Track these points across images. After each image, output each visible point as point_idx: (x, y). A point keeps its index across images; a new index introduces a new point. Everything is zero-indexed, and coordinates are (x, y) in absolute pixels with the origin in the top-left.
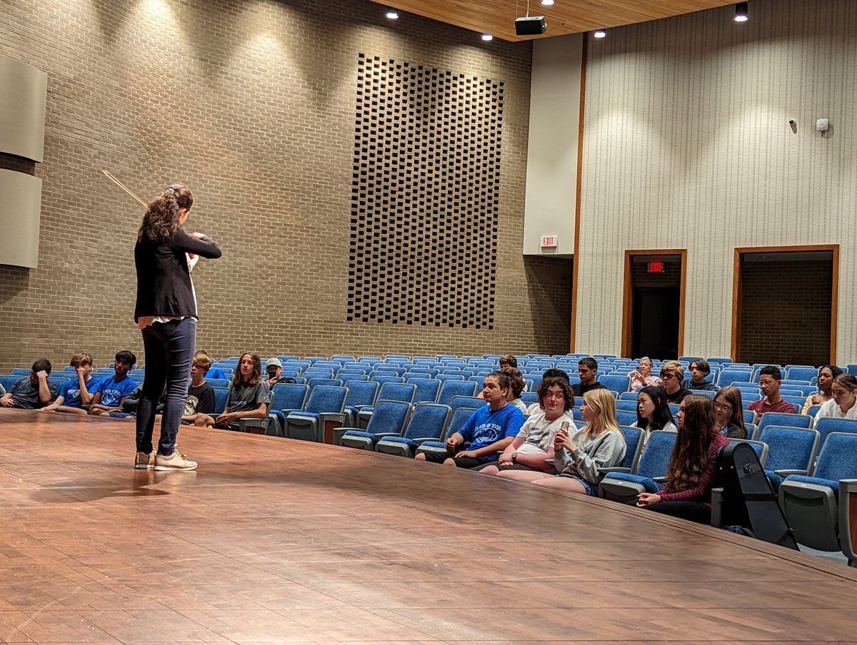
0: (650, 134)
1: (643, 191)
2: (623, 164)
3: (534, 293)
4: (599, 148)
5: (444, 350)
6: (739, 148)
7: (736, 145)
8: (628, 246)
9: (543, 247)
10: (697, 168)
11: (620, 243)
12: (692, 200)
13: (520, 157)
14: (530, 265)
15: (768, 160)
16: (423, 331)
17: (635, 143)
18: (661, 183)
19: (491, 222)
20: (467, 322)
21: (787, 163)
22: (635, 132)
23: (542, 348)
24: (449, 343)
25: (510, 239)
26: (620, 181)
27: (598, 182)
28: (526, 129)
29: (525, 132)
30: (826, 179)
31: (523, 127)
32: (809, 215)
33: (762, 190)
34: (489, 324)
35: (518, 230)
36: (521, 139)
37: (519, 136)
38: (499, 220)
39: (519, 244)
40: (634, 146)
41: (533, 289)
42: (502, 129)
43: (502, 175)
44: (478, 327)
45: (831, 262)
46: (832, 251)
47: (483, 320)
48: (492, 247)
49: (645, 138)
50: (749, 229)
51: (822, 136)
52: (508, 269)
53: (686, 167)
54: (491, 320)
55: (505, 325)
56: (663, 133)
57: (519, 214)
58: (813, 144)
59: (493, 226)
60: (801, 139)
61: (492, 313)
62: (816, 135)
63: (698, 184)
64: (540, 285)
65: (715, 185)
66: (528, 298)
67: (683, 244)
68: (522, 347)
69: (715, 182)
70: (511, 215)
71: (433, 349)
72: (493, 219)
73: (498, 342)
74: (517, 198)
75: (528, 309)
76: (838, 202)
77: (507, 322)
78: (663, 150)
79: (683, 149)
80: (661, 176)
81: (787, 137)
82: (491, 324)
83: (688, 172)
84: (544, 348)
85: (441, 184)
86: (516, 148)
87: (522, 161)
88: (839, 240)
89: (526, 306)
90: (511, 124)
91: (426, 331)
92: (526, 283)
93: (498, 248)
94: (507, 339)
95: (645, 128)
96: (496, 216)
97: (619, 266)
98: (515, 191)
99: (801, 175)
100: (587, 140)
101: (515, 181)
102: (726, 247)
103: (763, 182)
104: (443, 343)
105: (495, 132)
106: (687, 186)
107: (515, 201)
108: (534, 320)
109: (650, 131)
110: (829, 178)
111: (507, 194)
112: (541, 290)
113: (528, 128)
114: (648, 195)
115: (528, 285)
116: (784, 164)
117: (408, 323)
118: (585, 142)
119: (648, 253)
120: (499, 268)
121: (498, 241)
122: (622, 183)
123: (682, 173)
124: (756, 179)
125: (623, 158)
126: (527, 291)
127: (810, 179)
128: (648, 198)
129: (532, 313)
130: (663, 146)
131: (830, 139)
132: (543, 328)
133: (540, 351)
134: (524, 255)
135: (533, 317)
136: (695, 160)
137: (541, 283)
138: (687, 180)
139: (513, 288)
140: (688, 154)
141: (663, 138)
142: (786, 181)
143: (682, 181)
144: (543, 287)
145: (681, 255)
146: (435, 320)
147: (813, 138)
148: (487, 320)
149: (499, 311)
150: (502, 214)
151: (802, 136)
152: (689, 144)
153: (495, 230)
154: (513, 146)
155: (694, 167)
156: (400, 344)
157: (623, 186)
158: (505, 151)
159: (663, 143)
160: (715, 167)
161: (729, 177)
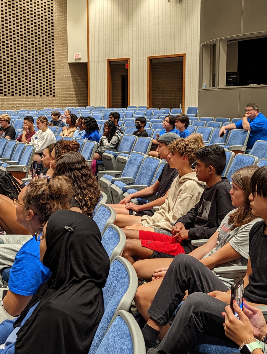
0: (114, 5)
1: (112, 32)
2: (104, 19)
3: (75, 80)
4: (95, 12)
5: (31, 107)
6: (148, 10)
7: (147, 9)
8: (108, 57)
9: (75, 59)
10: (133, 20)
11: (105, 56)
12: (131, 35)
13: (63, 18)
14: (72, 67)
15: (159, 15)
16: (20, 99)
17: (108, 10)
18: (119, 28)
19: (51, 48)
20: (42, 94)
21: (166, 16)
22: (108, 4)
23: (80, 104)
24: (33, 103)
25: (61, 56)
26: (104, 27)
27: (95, 28)
28: (66, 4)
29: (66, 6)
30: (181, 23)
31: (64, 4)
32: (174, 40)
33: (157, 29)
34: (53, 94)
35: (65, 51)
36: (63, 9)
37: (62, 8)
38: (55, 47)
39: (66, 58)
40: (108, 11)
41: (74, 78)
42: (53, 5)
43: (55, 26)
44: (48, 96)
45: (183, 62)
46: (183, 56)
47: (50, 93)
48: (52, 60)
49: (112, 7)
50: (153, 48)
51: (179, 3)
52: (61, 69)
53: (128, 20)
54: (54, 93)
55: (61, 95)
56: (119, 4)
57: (65, 44)
58: (176, 7)
59: (52, 50)
60: (171, 5)
61: (54, 90)
62: (177, 3)
63: (133, 27)
64: (77, 76)
65: (140, 28)
66: (72, 82)
67: (128, 56)
68: (70, 104)
69: (140, 26)
70: (61, 45)
71: (26, 106)
72: (52, 47)
73: (58, 102)
74: (64, 37)
75: (72, 87)
76: (185, 34)
77: (62, 93)
78: (119, 12)
79: (127, 11)
80: (119, 24)
81: (166, 4)
82: (54, 94)
83: (129, 22)
84: (81, 104)
85: (24, 32)
86: (61, 14)
87: (65, 19)
88: (186, 51)
89: (71, 86)
90: (58, 3)
91: (21, 99)
92: (71, 75)
93: (55, 60)
94: (63, 101)
95: (112, 2)
96: (53, 45)
97: (105, 67)
98: (62, 34)
99: (171, 22)
100: (90, 9)
101: (62, 29)
102: (145, 56)
103: (158, 26)
104: (30, 103)
105: (50, 6)
106: (129, 29)
107: (62, 38)
108: (75, 92)
109: (114, 4)
110: (182, 23)
111: (58, 35)
112: (78, 78)
113: (67, 4)
114: (114, 34)
115: (72, 76)
116: (165, 17)
117: (12, 96)
118: (90, 10)
119: (115, 60)
120: (56, 69)
121: (55, 57)
122: (105, 28)
123: (127, 23)
124: (155, 24)
125: (104, 16)
126: (71, 79)
127: (175, 24)
128: (114, 35)
129: (74, 89)
130: (119, 11)
131: (182, 5)
132: (80, 95)
133: (79, 105)
134: (69, 63)
135: (75, 90)
136: (132, 17)
137: (78, 75)
138: (129, 26)
139: (64, 78)
140: (129, 14)
141: (119, 7)
142: (166, 25)
143: (127, 27)
144: (80, 77)
145: (128, 60)
146: (26, 94)
147: (176, 4)
148: (52, 93)
149: (57, 88)
150: (56, 44)
151: (172, 3)
152: (129, 9)
153: (53, 52)
154: (60, 13)
155: (131, 20)
156: (9, 105)
157: (105, 30)
158: (55, 15)
159: (119, 9)
160: (140, 19)
161: (145, 24)
